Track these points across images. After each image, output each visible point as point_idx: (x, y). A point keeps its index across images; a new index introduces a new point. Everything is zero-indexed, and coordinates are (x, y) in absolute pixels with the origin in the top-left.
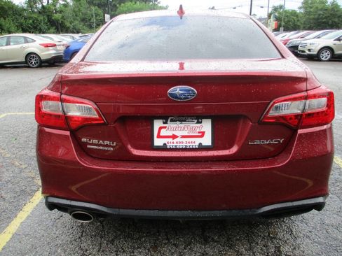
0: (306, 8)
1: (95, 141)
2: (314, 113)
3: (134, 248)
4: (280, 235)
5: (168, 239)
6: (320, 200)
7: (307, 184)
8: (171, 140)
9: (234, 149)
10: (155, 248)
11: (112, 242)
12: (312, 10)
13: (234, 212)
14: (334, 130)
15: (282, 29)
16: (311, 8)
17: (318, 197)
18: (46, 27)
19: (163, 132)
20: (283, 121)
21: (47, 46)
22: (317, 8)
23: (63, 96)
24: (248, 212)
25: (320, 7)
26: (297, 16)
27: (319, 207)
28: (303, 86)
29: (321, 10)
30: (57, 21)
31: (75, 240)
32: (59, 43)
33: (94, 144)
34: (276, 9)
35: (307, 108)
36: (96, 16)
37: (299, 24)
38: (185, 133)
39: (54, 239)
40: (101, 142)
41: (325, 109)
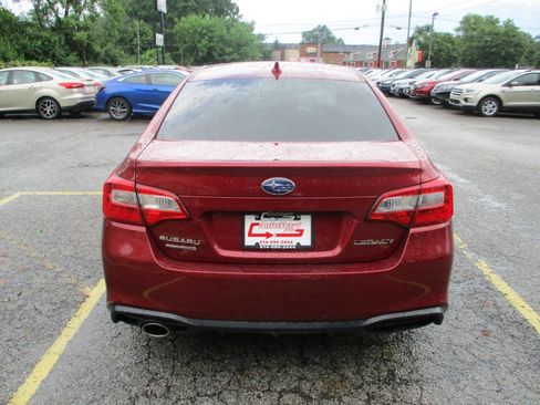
0: (466, 30)
1: (176, 239)
2: (428, 210)
3: (216, 371)
4: (397, 356)
5: (257, 361)
6: (438, 310)
7: (422, 291)
8: (264, 239)
9: (337, 250)
10: (241, 370)
11: (188, 364)
12: (475, 33)
13: (337, 324)
14: (454, 229)
15: (428, 63)
16: (474, 30)
17: (434, 307)
18: (63, 52)
19: (256, 230)
20: (393, 219)
21: (69, 86)
22: (483, 30)
23: (138, 186)
24: (352, 324)
25: (487, 29)
26: (452, 42)
27: (437, 319)
28: (416, 179)
29: (489, 34)
30: (81, 42)
31: (141, 362)
32: (88, 83)
33: (174, 242)
34: (420, 31)
35: (420, 203)
36: (141, 35)
37: (455, 54)
38: (281, 231)
39: (114, 362)
40: (183, 240)
41: (442, 204)
